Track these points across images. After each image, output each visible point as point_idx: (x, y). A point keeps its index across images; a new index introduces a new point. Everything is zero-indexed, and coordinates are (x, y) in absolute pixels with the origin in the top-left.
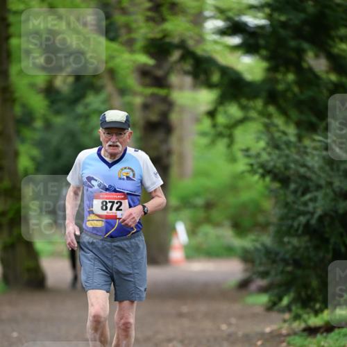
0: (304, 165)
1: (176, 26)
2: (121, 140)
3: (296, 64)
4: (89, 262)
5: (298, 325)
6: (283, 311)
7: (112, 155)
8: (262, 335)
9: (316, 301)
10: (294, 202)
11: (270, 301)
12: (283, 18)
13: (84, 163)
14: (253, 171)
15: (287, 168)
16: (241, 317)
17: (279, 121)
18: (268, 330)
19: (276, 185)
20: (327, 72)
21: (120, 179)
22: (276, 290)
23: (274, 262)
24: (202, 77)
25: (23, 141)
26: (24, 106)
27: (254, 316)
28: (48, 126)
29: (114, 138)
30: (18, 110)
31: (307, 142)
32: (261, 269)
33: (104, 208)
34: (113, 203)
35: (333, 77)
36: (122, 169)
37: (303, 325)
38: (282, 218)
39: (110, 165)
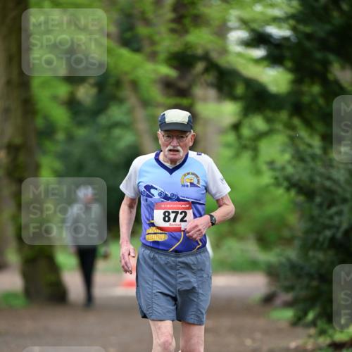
0: (329, 178)
1: (200, 38)
2: (181, 144)
3: (321, 76)
5: (324, 341)
6: (308, 325)
7: (173, 161)
10: (320, 216)
11: (295, 316)
12: (308, 29)
13: (141, 170)
14: (278, 185)
15: (312, 181)
16: (266, 332)
17: (303, 133)
18: (293, 345)
19: (301, 198)
21: (183, 186)
22: (301, 305)
23: (299, 276)
25: (45, 153)
26: (46, 118)
27: (279, 331)
28: (70, 138)
29: (175, 142)
30: (39, 122)
32: (287, 283)
33: (167, 219)
34: (177, 213)
36: (185, 175)
37: (328, 341)
38: (307, 232)
39: (171, 171)
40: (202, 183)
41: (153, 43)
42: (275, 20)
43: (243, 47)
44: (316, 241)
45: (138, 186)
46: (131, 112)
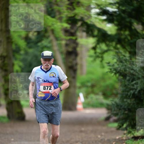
0: (132, 69)
1: (80, 11)
2: (49, 63)
3: (129, 27)
5: (130, 136)
6: (123, 130)
7: (46, 69)
8: (115, 140)
10: (128, 85)
12: (124, 8)
14: (111, 72)
15: (125, 70)
16: (106, 132)
17: (122, 51)
18: (117, 138)
20: (142, 31)
21: (50, 77)
22: (121, 121)
23: (120, 109)
24: (90, 33)
25: (16, 59)
26: (16, 45)
27: (112, 132)
28: (26, 53)
29: (47, 62)
30: (14, 47)
31: (134, 60)
32: (115, 112)
33: (44, 89)
34: (48, 87)
36: (51, 73)
37: (132, 136)
38: (123, 91)
39: (46, 72)
40: (57, 76)
41: (60, 13)
42: (110, 4)
44: (127, 95)
45: (35, 78)
46: (51, 42)
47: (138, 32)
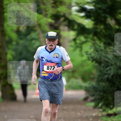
0: (107, 57)
1: (62, 9)
2: (54, 43)
3: (104, 22)
4: (43, 89)
5: (105, 113)
7: (50, 49)
8: (92, 117)
9: (111, 105)
10: (103, 70)
12: (99, 6)
13: (40, 52)
14: (89, 59)
15: (101, 58)
16: (85, 110)
17: (98, 42)
18: (94, 115)
19: (97, 64)
20: (115, 25)
21: (54, 58)
22: (97, 101)
23: (96, 91)
24: (71, 27)
25: (9, 49)
26: (9, 37)
27: (89, 110)
28: (18, 44)
30: (7, 38)
31: (108, 49)
32: (92, 94)
33: (48, 69)
35: (117, 27)
36: (54, 54)
38: (99, 76)
41: (46, 11)
42: (88, 3)
43: (77, 12)
44: (102, 79)
45: (39, 57)
46: (38, 35)
47: (111, 26)
